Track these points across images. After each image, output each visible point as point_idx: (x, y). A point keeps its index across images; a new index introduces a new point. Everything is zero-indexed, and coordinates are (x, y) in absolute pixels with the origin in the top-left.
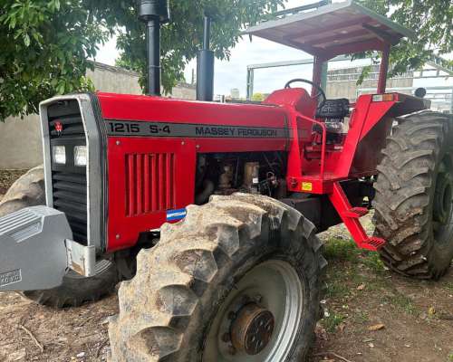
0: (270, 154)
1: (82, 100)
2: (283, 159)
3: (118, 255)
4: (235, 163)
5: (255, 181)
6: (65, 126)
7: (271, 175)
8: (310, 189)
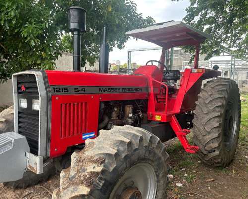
0: (139, 100)
1: (37, 75)
2: (145, 103)
3: (56, 160)
4: (120, 106)
5: (131, 115)
6: (26, 88)
7: (139, 112)
8: (160, 120)
